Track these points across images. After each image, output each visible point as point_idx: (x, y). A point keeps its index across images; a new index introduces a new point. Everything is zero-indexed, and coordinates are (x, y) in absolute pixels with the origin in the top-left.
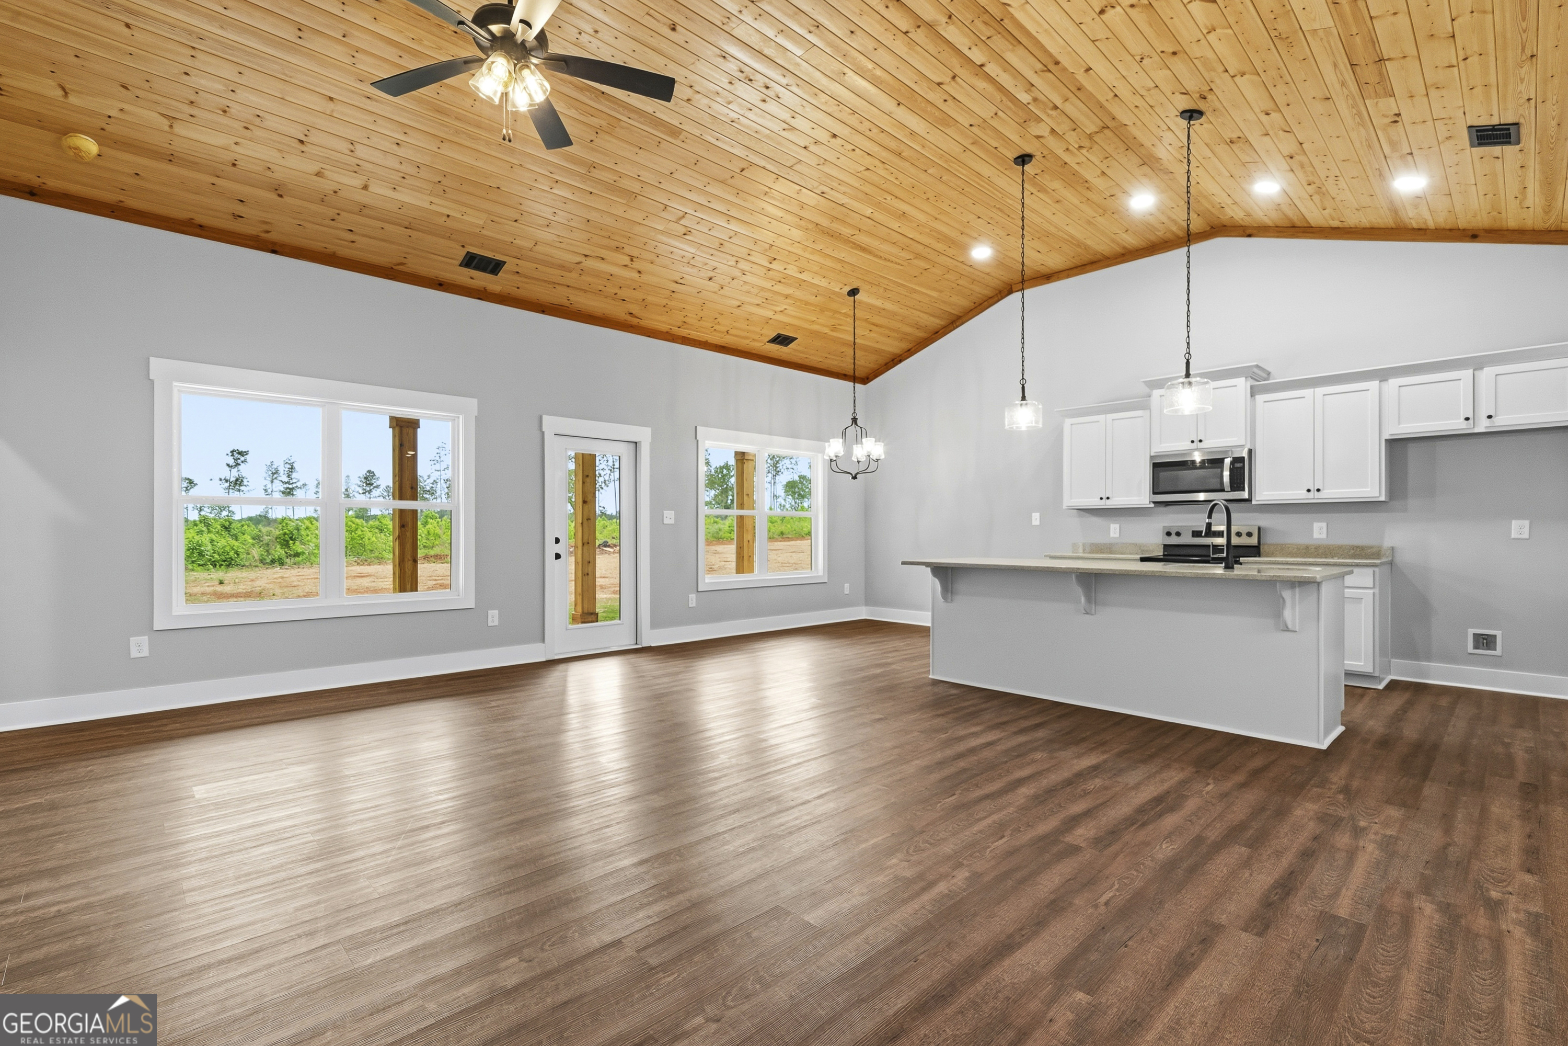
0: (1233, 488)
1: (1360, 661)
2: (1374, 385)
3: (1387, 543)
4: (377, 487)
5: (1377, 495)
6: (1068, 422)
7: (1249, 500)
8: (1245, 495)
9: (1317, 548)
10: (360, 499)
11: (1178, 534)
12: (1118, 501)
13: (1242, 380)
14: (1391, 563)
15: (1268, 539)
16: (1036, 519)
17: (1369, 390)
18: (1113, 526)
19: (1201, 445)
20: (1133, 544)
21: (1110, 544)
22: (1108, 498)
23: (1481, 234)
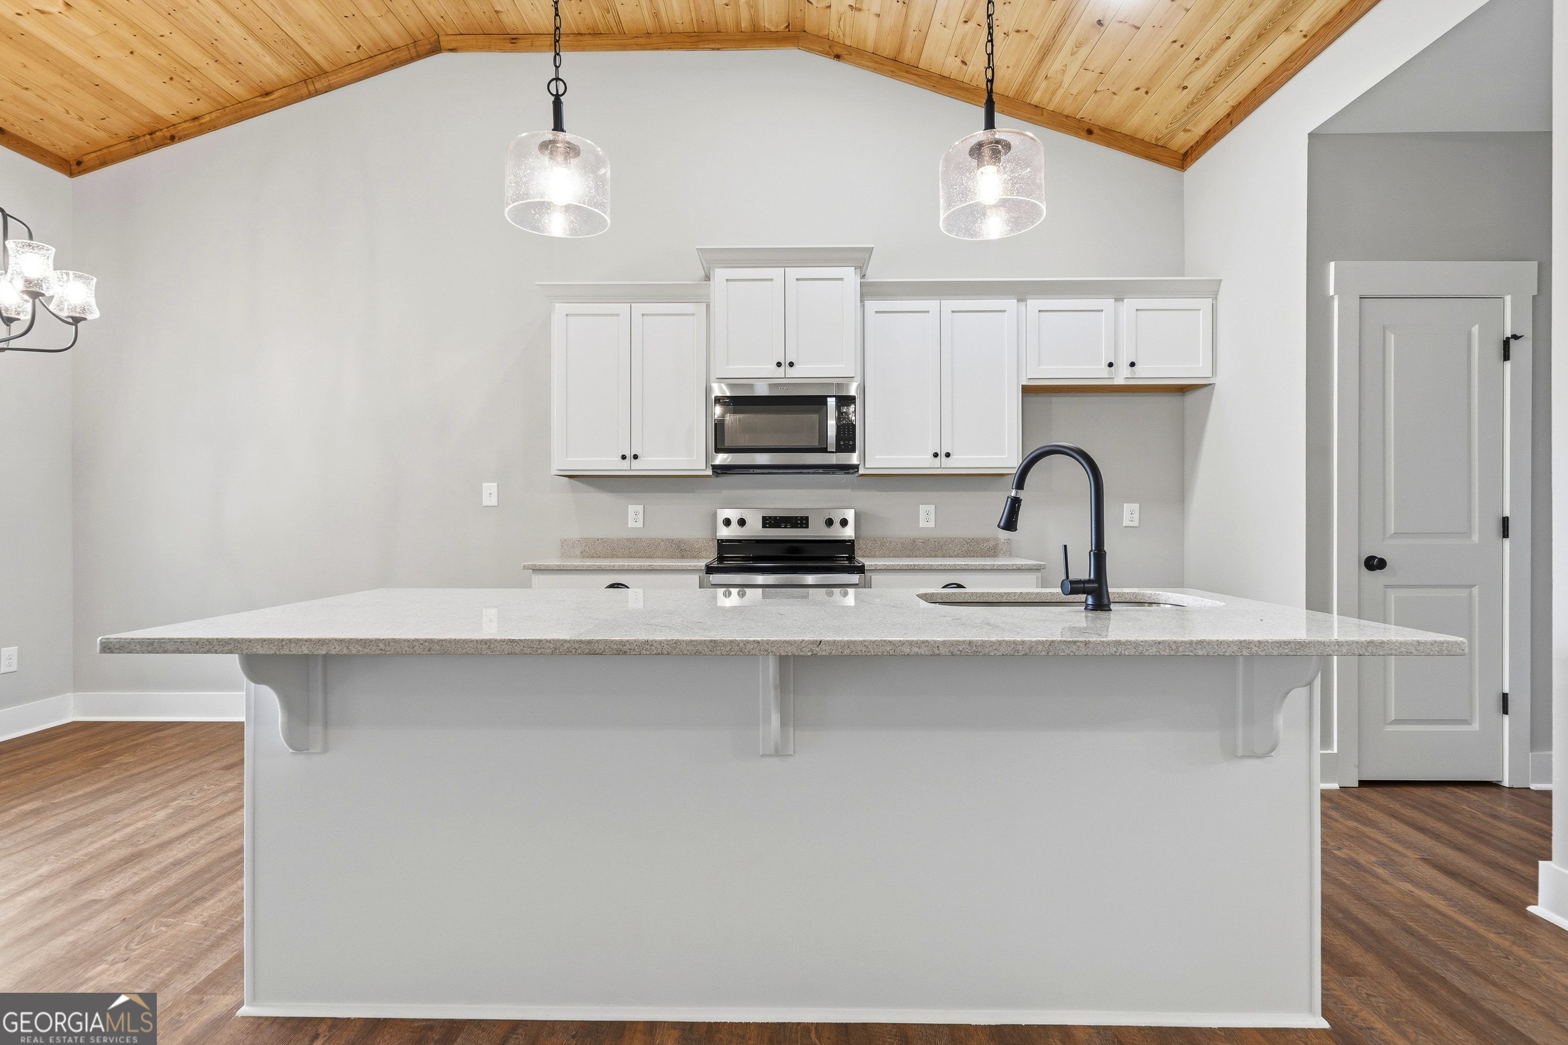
0: (840, 449)
2: (1010, 304)
6: (561, 308)
7: (858, 467)
8: (856, 459)
9: (926, 541)
11: (742, 522)
12: (650, 464)
13: (848, 270)
15: (870, 530)
16: (491, 494)
17: (1005, 311)
18: (632, 508)
19: (791, 372)
20: (667, 540)
21: (628, 540)
22: (636, 457)
23: (1096, 131)
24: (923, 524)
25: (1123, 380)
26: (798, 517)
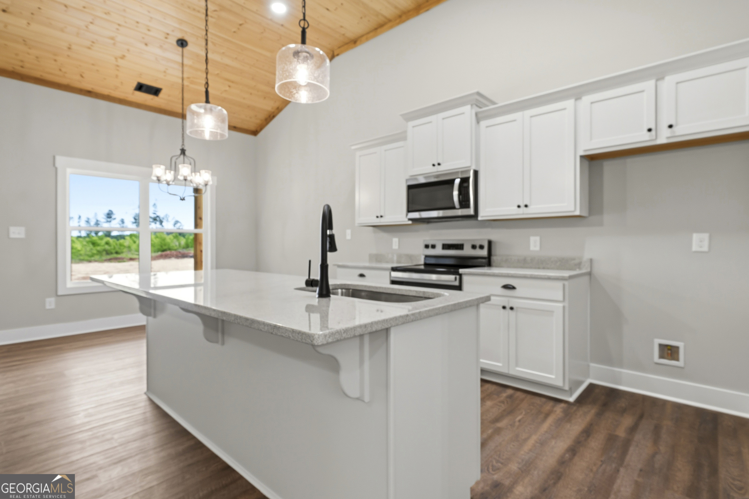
1: (551, 374)
2: (569, 103)
3: (587, 256)
4: (115, 219)
5: (572, 209)
6: (358, 154)
7: (475, 215)
8: (471, 211)
9: (533, 259)
10: (106, 226)
11: (433, 247)
12: (388, 219)
13: (468, 107)
14: (590, 274)
15: (498, 252)
16: (349, 234)
17: (566, 108)
18: (394, 240)
19: (441, 168)
20: (406, 255)
22: (382, 216)
24: (532, 248)
26: (458, 244)
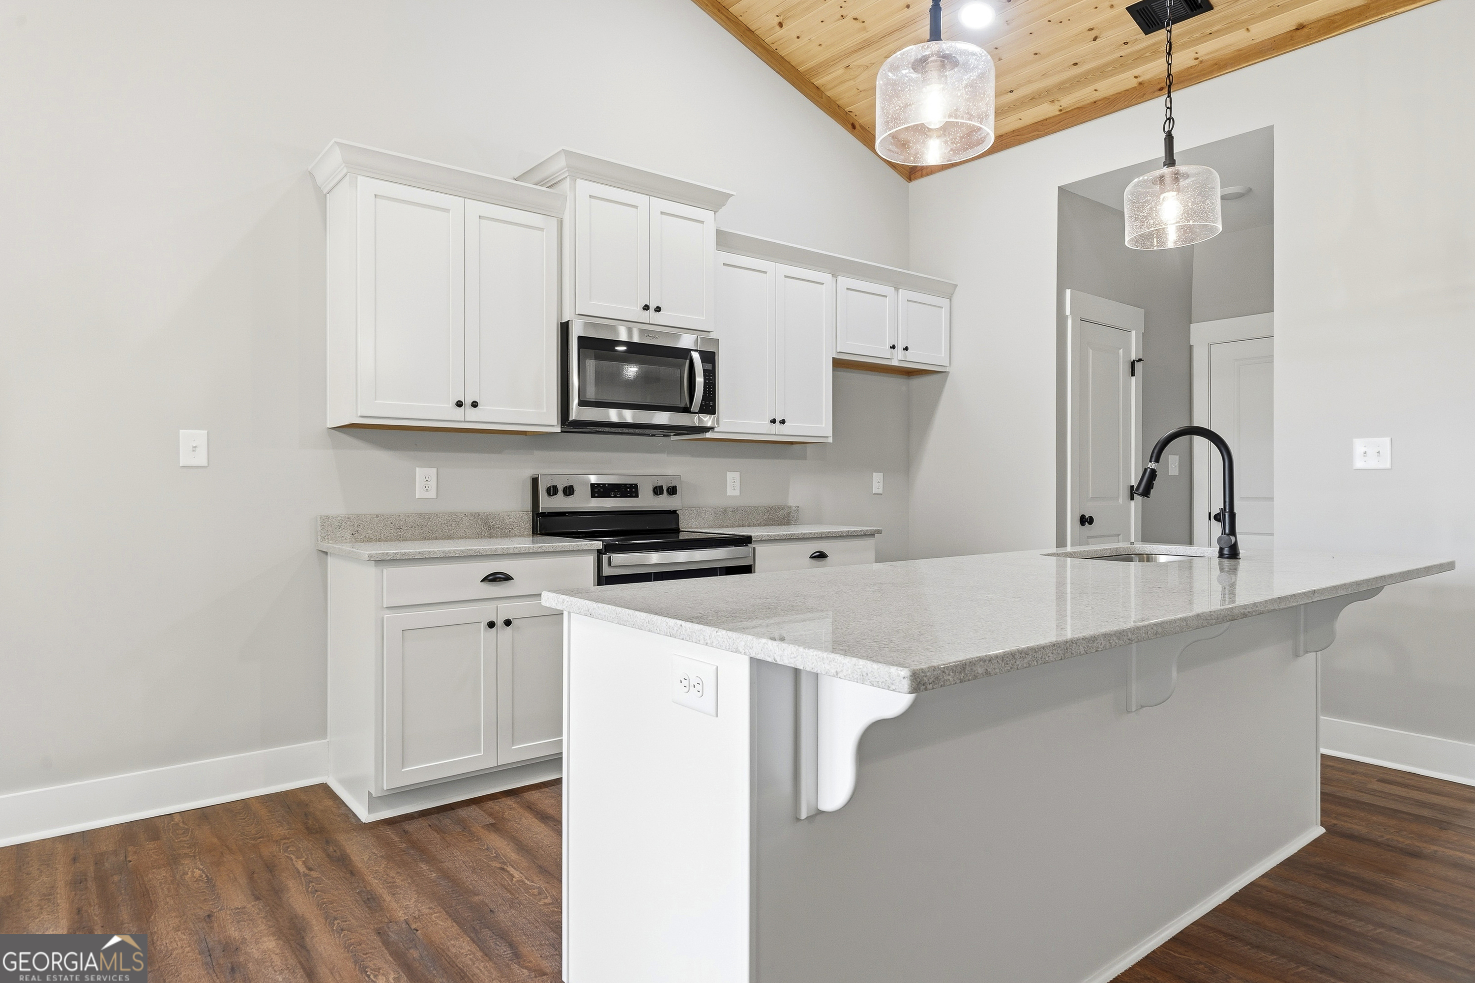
0: (702, 410)
2: (827, 278)
3: (792, 501)
6: (367, 186)
11: (569, 491)
12: (490, 414)
16: (195, 447)
17: (823, 284)
18: (420, 472)
19: (656, 318)
20: (471, 514)
21: (420, 515)
22: (475, 405)
23: (858, 127)
24: (730, 492)
25: (897, 361)
26: (627, 484)
